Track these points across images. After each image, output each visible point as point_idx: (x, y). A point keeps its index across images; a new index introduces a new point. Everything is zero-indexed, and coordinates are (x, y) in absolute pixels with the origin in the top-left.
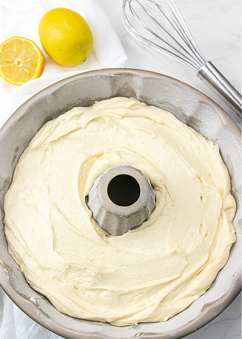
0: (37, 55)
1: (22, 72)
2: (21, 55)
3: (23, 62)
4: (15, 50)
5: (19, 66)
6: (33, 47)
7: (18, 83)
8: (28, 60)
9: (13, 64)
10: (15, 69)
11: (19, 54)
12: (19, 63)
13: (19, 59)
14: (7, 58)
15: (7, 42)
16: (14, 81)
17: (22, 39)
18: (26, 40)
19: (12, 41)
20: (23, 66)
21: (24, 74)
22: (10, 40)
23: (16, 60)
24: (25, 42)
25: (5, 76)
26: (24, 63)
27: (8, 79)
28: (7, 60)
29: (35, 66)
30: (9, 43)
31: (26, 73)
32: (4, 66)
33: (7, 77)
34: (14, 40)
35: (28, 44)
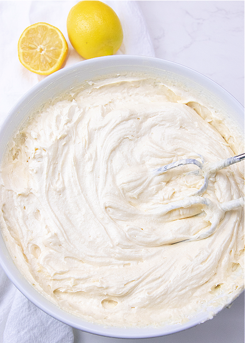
0: (62, 45)
1: (43, 61)
2: (44, 43)
3: (45, 50)
4: (39, 35)
5: (41, 54)
6: (58, 36)
7: (37, 71)
8: (52, 49)
9: (35, 51)
10: (37, 56)
11: (42, 41)
12: (41, 50)
13: (42, 46)
14: (29, 43)
15: (33, 27)
16: (33, 68)
17: (48, 26)
18: (52, 28)
19: (38, 27)
20: (45, 54)
21: (45, 63)
22: (36, 26)
23: (39, 47)
24: (52, 29)
25: (25, 62)
26: (47, 51)
27: (28, 66)
28: (30, 45)
29: (58, 55)
30: (34, 29)
31: (47, 61)
32: (25, 51)
33: (26, 63)
34: (40, 26)
35: (54, 32)
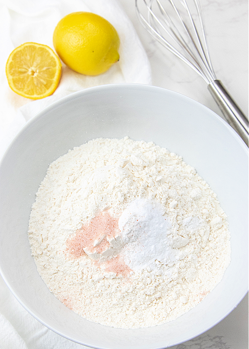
0: (55, 62)
1: (37, 84)
2: (35, 64)
3: (38, 71)
4: (28, 57)
5: (34, 76)
6: (49, 54)
7: (32, 96)
8: (45, 69)
9: (26, 74)
10: (29, 80)
11: (33, 62)
12: (33, 73)
13: (33, 68)
14: (19, 68)
15: (19, 49)
16: (28, 94)
17: (36, 45)
18: (41, 46)
19: (25, 48)
20: (38, 76)
21: (39, 86)
22: (23, 47)
23: (30, 70)
24: (40, 48)
25: (17, 89)
27: (20, 92)
28: (20, 70)
29: (52, 75)
30: (21, 51)
31: (41, 83)
32: (15, 77)
33: (19, 89)
34: (27, 47)
35: (43, 50)
